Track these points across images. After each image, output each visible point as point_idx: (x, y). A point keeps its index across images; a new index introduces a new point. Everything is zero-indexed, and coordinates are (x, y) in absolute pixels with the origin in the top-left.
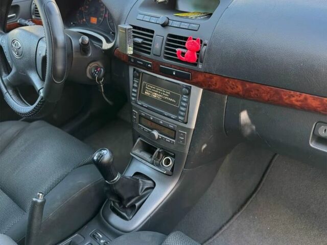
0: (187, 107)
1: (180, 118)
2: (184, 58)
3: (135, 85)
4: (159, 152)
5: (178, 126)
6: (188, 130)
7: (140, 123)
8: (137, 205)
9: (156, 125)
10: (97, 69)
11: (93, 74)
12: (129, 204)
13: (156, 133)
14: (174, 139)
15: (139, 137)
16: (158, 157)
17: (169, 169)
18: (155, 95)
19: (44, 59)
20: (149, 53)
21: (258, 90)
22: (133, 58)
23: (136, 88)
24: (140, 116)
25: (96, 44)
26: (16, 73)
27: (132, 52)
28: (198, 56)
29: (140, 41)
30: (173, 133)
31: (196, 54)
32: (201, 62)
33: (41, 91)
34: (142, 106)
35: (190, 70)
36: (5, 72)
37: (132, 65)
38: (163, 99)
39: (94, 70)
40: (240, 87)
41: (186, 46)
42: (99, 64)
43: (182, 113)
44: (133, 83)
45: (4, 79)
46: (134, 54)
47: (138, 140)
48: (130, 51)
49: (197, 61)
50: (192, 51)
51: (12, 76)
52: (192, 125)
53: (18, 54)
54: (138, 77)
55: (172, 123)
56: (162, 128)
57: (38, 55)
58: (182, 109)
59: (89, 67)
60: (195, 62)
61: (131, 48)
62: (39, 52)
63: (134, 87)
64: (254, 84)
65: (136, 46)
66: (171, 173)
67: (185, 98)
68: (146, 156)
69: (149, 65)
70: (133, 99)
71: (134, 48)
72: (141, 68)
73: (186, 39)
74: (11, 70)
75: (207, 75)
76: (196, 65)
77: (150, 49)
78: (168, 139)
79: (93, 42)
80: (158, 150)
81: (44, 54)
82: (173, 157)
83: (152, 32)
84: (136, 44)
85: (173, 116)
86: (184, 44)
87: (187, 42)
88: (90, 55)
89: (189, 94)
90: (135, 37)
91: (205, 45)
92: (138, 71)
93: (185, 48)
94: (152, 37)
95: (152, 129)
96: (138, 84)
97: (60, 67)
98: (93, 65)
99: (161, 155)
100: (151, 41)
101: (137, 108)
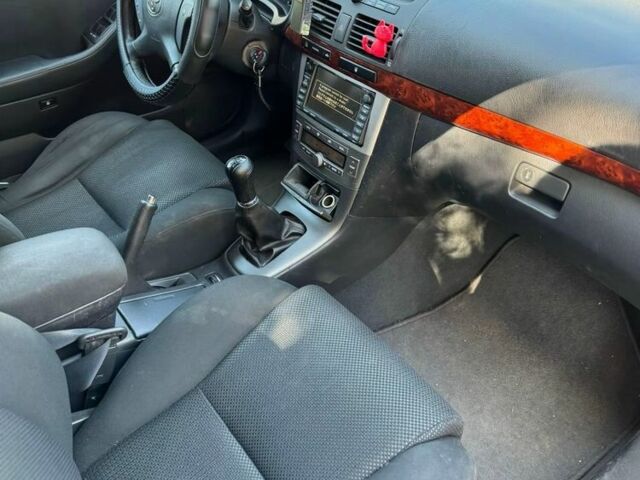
0: (366, 122)
1: (354, 137)
2: (369, 50)
3: (305, 83)
4: (320, 186)
5: (351, 149)
6: (363, 156)
7: (302, 140)
8: (275, 250)
9: (322, 145)
10: (257, 52)
11: (250, 58)
12: (264, 247)
13: (320, 158)
14: (343, 168)
15: (299, 161)
16: (318, 193)
17: (329, 212)
18: (329, 101)
19: (188, 22)
20: (329, 37)
21: (453, 107)
22: (309, 43)
23: (306, 88)
24: (305, 131)
25: (264, 15)
26: (148, 38)
27: (307, 33)
28: (388, 49)
29: (320, 17)
30: (343, 159)
31: (385, 45)
32: (392, 59)
33: (176, 66)
34: (308, 114)
35: (376, 69)
36: (131, 35)
37: (307, 53)
38: (338, 108)
39: (254, 53)
40: (433, 100)
41: (375, 33)
42: (263, 45)
43: (358, 131)
44: (303, 79)
45: (128, 44)
46: (310, 36)
47: (296, 166)
48: (305, 30)
49: (387, 56)
50: (382, 41)
51: (140, 41)
52: (369, 150)
53: (154, 11)
54: (311, 72)
55: (343, 145)
56: (330, 151)
57: (181, 14)
58: (359, 124)
59: (247, 48)
60: (383, 57)
61: (308, 27)
62: (183, 11)
63: (302, 85)
64: (451, 98)
65: (315, 24)
66: (330, 218)
67: (365, 109)
68: (302, 189)
69: (327, 55)
70: (299, 102)
71: (311, 27)
72: (317, 59)
73: (376, 22)
74: (140, 32)
75: (396, 78)
76: (384, 61)
77: (331, 31)
78: (335, 168)
79: (261, 12)
80: (319, 183)
81: (189, 15)
82: (338, 195)
83: (339, 7)
84: (315, 22)
85: (346, 134)
86: (373, 29)
87: (377, 27)
88: (251, 29)
89: (370, 104)
90: (316, 11)
91: (400, 35)
92: (312, 63)
93: (373, 35)
94: (337, 14)
95: (316, 152)
96: (309, 81)
97: (206, 36)
98: (253, 45)
99: (323, 191)
100: (334, 20)
101: (301, 117)
